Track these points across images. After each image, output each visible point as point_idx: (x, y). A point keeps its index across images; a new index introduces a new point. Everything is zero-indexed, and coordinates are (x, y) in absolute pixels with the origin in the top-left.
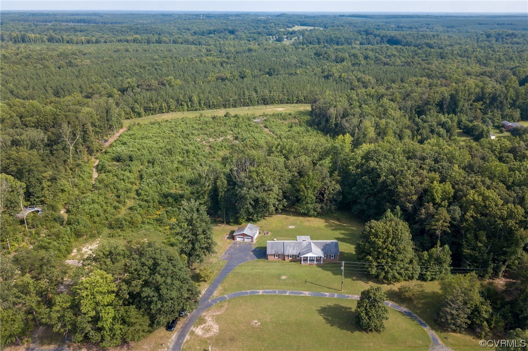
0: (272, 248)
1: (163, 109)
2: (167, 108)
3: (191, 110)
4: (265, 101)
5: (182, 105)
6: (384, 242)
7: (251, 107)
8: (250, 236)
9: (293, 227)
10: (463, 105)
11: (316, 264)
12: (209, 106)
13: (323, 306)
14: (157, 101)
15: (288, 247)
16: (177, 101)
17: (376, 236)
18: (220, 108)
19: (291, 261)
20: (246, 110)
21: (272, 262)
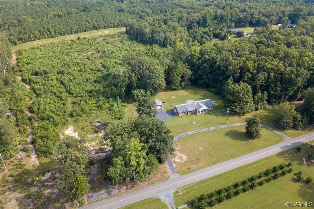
0: (180, 109)
1: (31, 38)
2: (34, 37)
3: (50, 37)
4: (95, 28)
5: (43, 35)
6: (243, 95)
7: (88, 32)
8: (160, 106)
9: (174, 97)
10: (209, 22)
11: (204, 113)
12: (61, 34)
13: (225, 132)
14: (25, 33)
15: (188, 107)
16: (40, 32)
17: (238, 92)
18: (68, 34)
19: (191, 114)
20: (86, 34)
21: (181, 116)
